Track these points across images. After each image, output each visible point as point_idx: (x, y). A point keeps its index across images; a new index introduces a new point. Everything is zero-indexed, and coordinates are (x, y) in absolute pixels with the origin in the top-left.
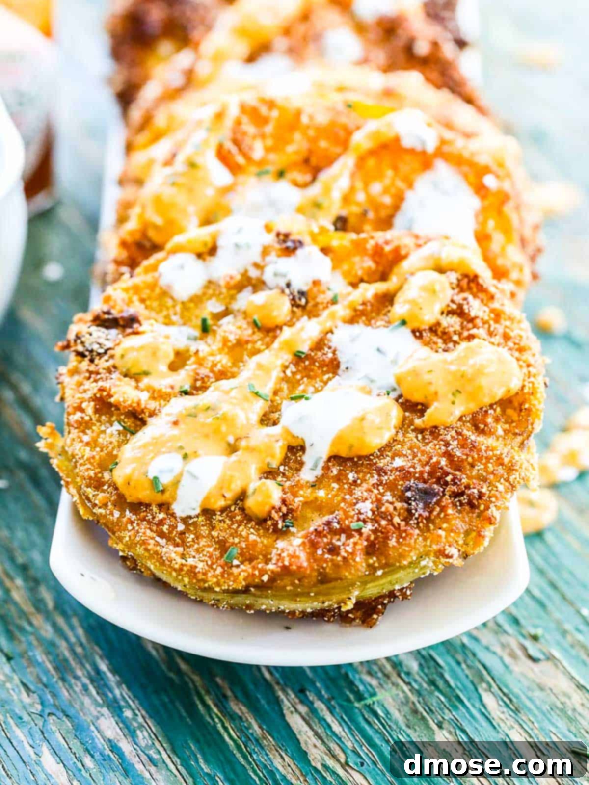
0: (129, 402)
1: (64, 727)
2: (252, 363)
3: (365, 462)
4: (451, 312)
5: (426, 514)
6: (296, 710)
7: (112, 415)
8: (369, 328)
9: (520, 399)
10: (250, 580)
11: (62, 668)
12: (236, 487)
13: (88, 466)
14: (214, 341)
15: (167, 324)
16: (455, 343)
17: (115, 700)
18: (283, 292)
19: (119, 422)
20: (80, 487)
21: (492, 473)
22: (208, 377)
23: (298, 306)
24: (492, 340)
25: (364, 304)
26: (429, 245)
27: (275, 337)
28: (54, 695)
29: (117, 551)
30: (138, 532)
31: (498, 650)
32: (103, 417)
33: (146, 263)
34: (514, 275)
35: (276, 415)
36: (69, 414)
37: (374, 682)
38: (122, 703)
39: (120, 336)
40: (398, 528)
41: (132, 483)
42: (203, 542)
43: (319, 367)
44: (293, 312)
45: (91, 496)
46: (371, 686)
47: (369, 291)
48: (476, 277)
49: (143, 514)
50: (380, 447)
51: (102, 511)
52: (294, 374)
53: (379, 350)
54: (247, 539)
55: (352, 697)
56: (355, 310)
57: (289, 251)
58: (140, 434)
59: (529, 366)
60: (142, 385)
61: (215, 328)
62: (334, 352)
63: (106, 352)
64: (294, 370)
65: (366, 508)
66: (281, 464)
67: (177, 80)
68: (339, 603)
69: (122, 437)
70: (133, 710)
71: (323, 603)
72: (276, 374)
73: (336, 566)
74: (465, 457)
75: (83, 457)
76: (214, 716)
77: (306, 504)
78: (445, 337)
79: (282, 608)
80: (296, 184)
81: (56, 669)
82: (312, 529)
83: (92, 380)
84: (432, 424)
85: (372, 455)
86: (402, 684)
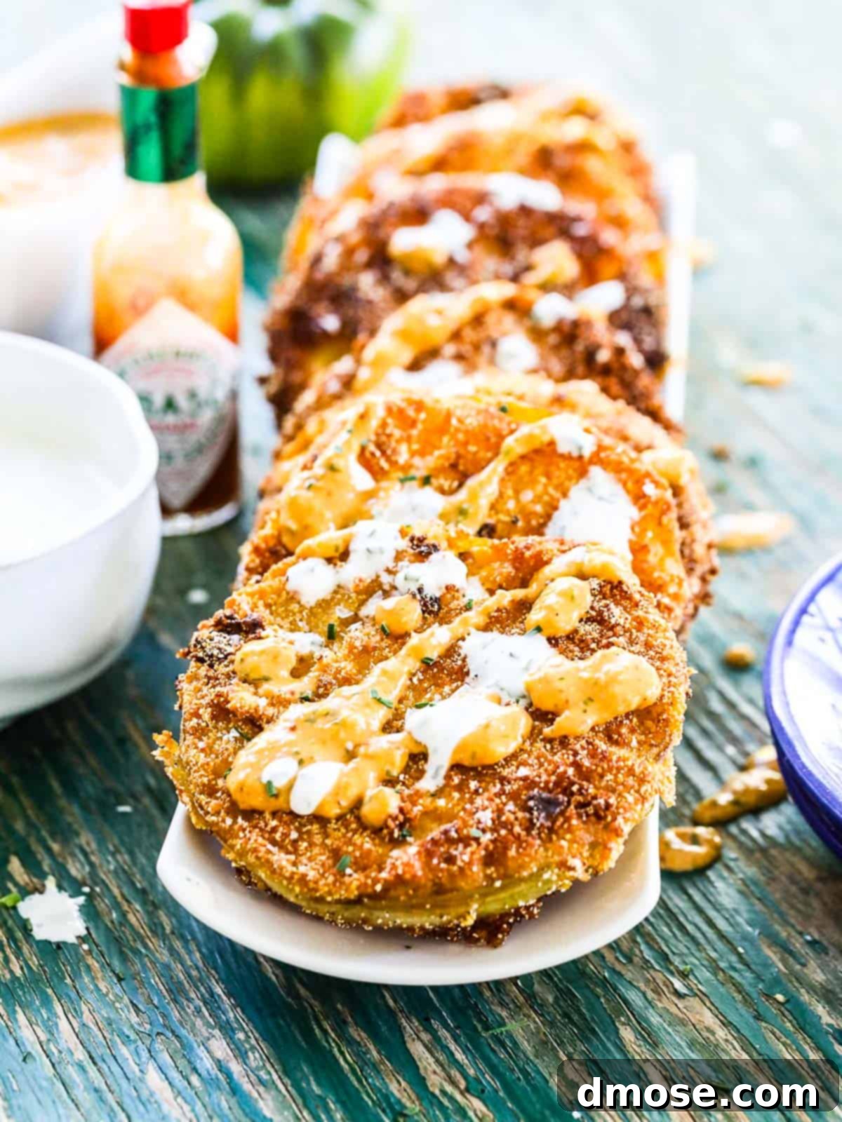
0: (246, 708)
1: (173, 1046)
2: (377, 669)
3: (490, 772)
4: (590, 620)
5: (548, 824)
6: (419, 1038)
7: (229, 722)
8: (504, 636)
9: (659, 709)
10: (362, 889)
11: (176, 992)
12: (352, 793)
13: (202, 772)
14: (340, 648)
15: (292, 631)
16: (593, 651)
17: (228, 1022)
18: (414, 596)
19: (236, 729)
20: (194, 795)
21: (623, 784)
22: (331, 684)
23: (430, 612)
24: (632, 649)
25: (498, 610)
26: (574, 551)
27: (404, 644)
28: (164, 1016)
29: (229, 862)
30: (249, 839)
31: (642, 985)
32: (220, 724)
33: (274, 567)
34: (672, 589)
35: (400, 723)
36: (186, 720)
37: (504, 1014)
38: (235, 1025)
39: (242, 642)
40: (518, 837)
41: (245, 789)
42: (316, 850)
43: (448, 675)
44: (424, 619)
45: (203, 803)
46: (500, 1016)
47: (506, 598)
48: (620, 583)
49: (255, 822)
50: (505, 756)
51: (214, 819)
52: (420, 681)
53: (511, 655)
54: (361, 847)
55: (479, 1027)
56: (490, 617)
57: (422, 557)
58: (255, 740)
59: (669, 675)
60: (261, 691)
61: (342, 634)
62: (464, 660)
63: (226, 657)
64: (421, 677)
65: (486, 817)
66: (402, 772)
67: (334, 387)
68: (458, 918)
69: (238, 744)
70: (246, 1033)
71: (441, 917)
72: (403, 681)
73: (452, 876)
74: (594, 767)
75: (197, 763)
76: (331, 1041)
77: (426, 814)
78: (582, 645)
79: (399, 921)
80: (442, 491)
81: (170, 991)
82: (429, 838)
83: (210, 685)
84: (563, 733)
85: (497, 764)
86: (534, 1015)
